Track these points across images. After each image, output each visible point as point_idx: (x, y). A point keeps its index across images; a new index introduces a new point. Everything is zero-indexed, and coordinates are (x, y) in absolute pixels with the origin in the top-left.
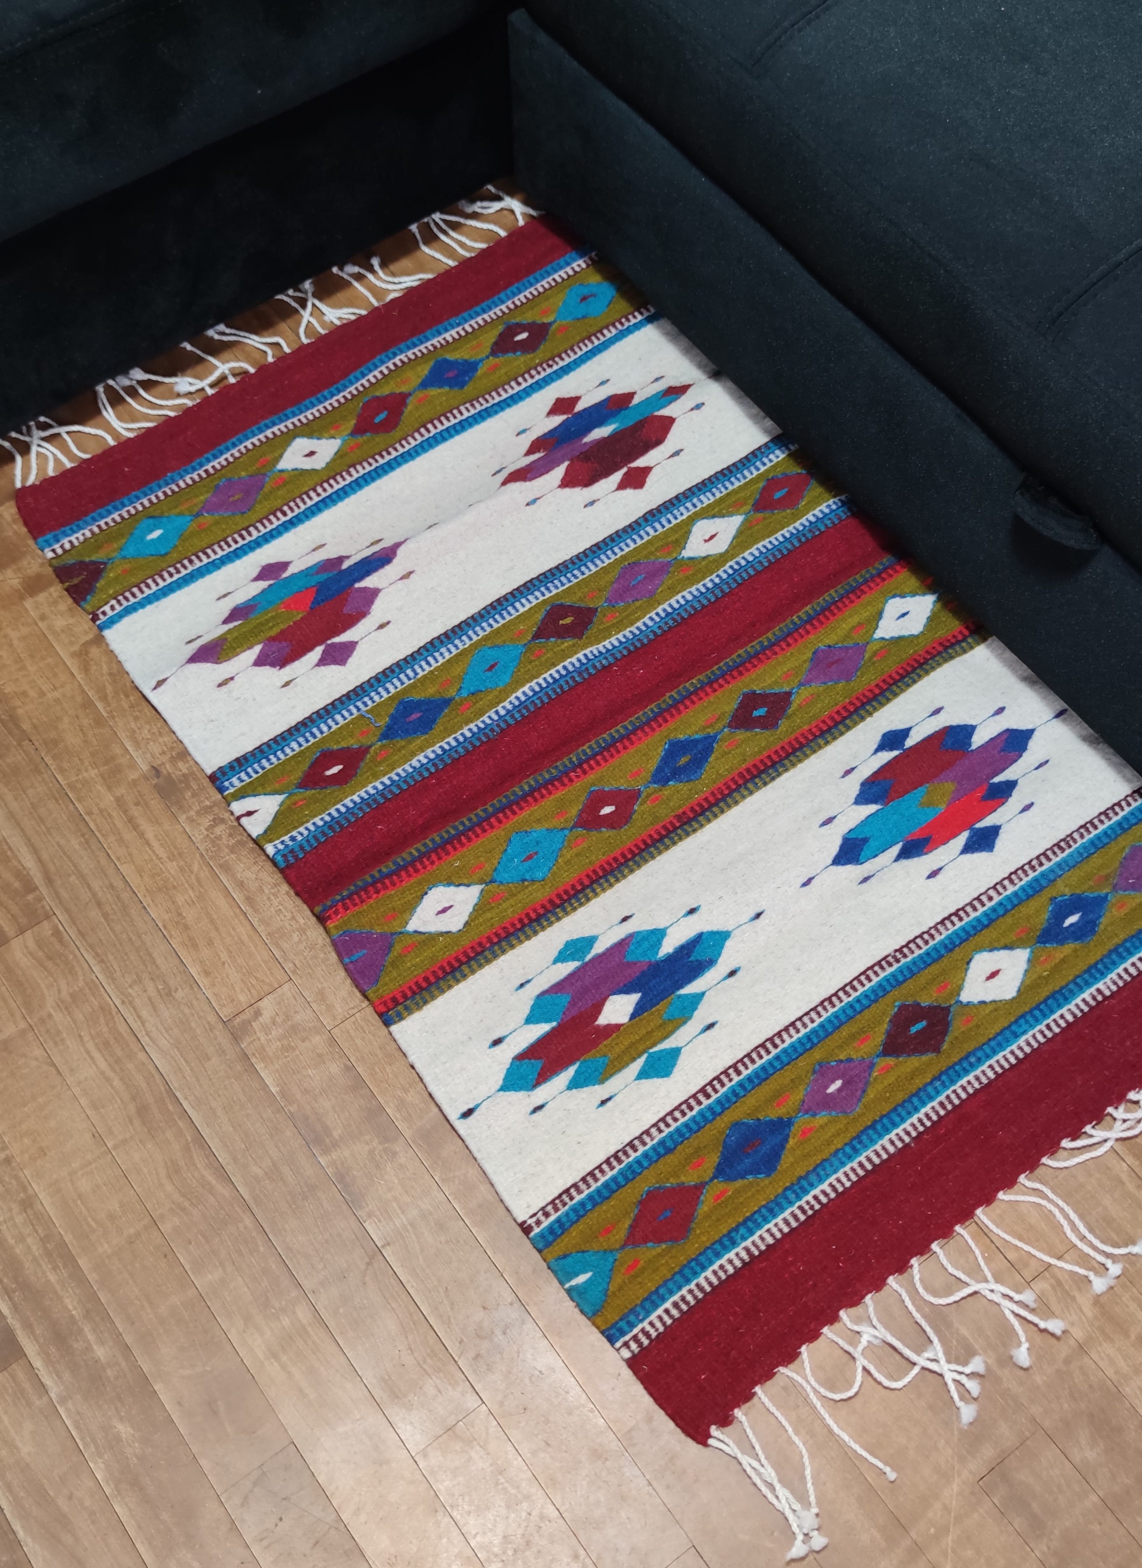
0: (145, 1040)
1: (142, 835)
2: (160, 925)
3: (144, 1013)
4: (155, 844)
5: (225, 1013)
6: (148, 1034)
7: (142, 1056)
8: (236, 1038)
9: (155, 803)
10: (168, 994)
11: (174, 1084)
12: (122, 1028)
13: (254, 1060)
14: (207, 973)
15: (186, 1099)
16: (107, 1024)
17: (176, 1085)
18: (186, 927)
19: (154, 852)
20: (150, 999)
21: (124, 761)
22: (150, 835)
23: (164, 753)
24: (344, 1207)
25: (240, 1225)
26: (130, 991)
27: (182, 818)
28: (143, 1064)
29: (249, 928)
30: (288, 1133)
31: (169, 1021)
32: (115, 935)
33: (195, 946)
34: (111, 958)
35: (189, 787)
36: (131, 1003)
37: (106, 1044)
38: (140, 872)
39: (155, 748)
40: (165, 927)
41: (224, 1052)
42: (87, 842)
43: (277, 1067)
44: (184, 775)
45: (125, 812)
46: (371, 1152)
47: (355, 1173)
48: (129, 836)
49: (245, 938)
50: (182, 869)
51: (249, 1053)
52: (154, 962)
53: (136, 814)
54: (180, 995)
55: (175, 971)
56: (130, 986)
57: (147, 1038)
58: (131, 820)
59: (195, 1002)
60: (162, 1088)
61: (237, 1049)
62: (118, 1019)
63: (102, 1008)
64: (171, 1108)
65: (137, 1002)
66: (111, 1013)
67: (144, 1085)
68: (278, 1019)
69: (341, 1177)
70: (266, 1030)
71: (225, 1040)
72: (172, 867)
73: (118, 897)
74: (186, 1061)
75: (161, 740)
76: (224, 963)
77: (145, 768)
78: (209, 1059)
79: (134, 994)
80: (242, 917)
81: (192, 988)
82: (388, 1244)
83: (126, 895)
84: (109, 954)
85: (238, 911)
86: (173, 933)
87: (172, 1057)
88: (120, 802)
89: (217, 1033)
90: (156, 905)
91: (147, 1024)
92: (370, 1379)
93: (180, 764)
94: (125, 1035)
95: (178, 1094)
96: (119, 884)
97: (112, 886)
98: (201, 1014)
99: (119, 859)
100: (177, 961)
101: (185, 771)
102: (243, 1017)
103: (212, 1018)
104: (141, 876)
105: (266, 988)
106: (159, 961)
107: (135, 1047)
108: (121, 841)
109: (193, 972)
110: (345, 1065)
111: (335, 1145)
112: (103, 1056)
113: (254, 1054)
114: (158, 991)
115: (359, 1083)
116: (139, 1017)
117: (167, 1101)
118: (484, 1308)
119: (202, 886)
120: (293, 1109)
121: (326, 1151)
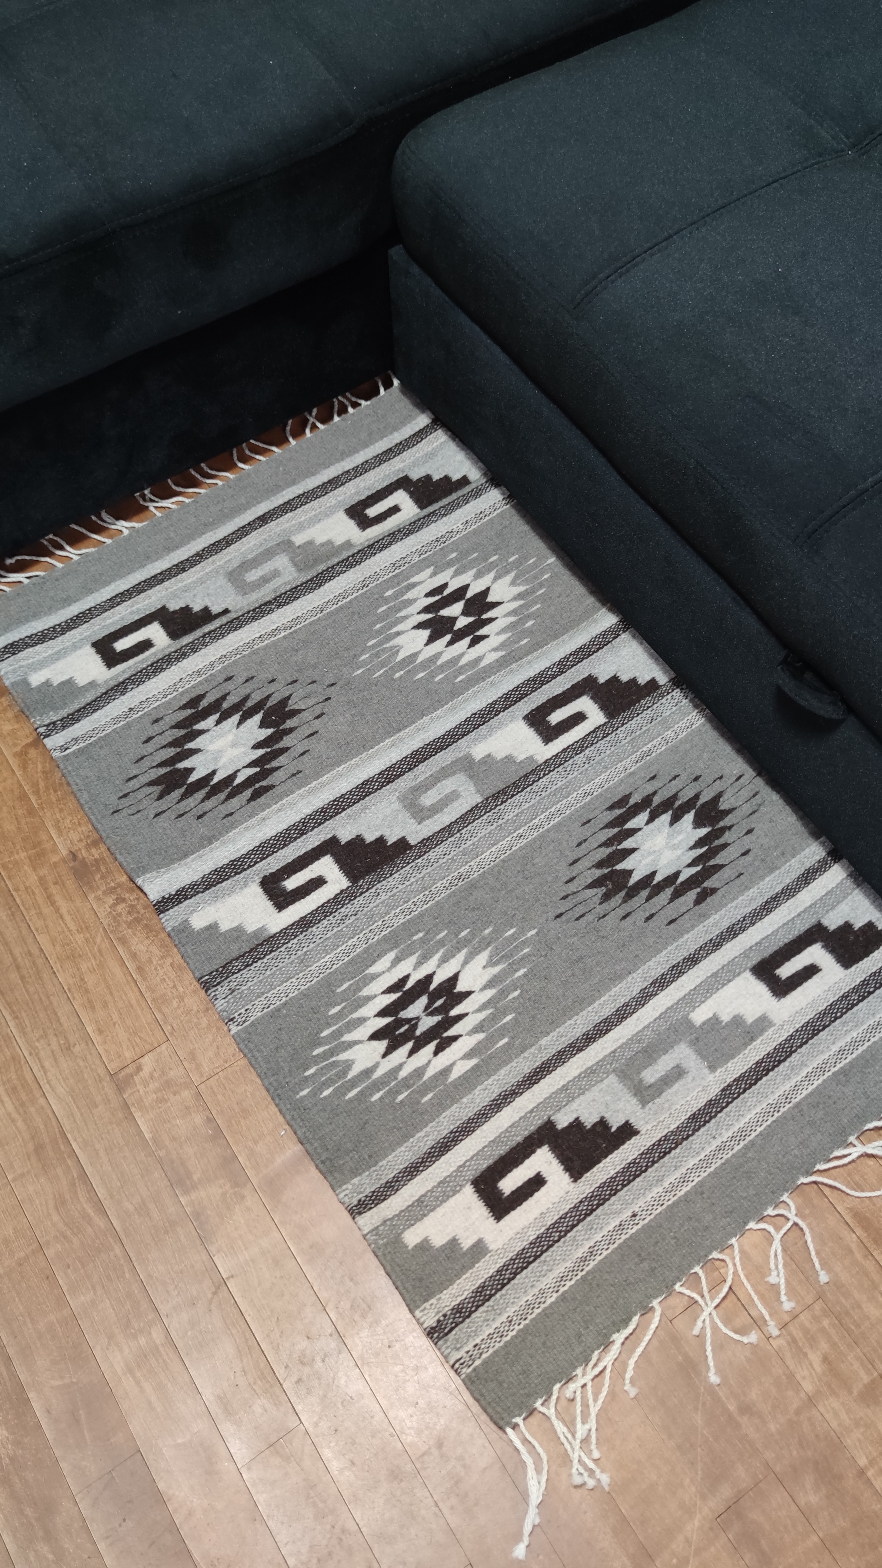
0: (46, 1087)
1: (57, 910)
2: (66, 988)
3: (47, 1064)
4: (67, 918)
5: (112, 1067)
6: (48, 1082)
7: (42, 1101)
8: (120, 1090)
9: (71, 883)
10: (67, 1048)
11: (67, 1127)
12: (28, 1077)
13: (133, 1109)
14: (100, 1032)
15: (75, 1140)
16: (16, 1072)
17: (68, 1128)
18: (87, 991)
19: (66, 924)
20: (53, 1052)
21: (48, 846)
22: (64, 911)
23: (81, 840)
24: (198, 1242)
25: (111, 1253)
26: (37, 1044)
27: (91, 897)
28: (42, 1108)
29: (138, 993)
30: (156, 1175)
31: (67, 1072)
32: (29, 995)
33: (93, 1008)
34: (24, 1014)
35: (98, 870)
36: (37, 1054)
37: (14, 1089)
38: (53, 942)
39: (74, 836)
40: (69, 990)
41: (109, 1101)
42: (13, 914)
43: (152, 1115)
44: (96, 860)
45: (46, 889)
46: (224, 1194)
47: (209, 1212)
48: (47, 910)
49: (134, 1002)
50: (87, 940)
51: (129, 1102)
52: (59, 1020)
53: (54, 892)
54: (77, 1049)
55: (75, 1029)
56: (38, 1040)
57: (47, 1086)
58: (49, 897)
59: (89, 1056)
60: (57, 1130)
61: (121, 1099)
62: (26, 1069)
63: (13, 1058)
64: (62, 1147)
65: (42, 1054)
66: (20, 1063)
67: (42, 1127)
68: (156, 1075)
69: (197, 1215)
70: (145, 1084)
71: (109, 1089)
72: (80, 938)
73: (34, 963)
74: (78, 1107)
75: (79, 829)
76: (115, 1024)
77: (64, 853)
78: (97, 1107)
79: (40, 1047)
80: (133, 984)
81: (87, 1044)
82: (232, 1276)
83: (40, 961)
84: (23, 1012)
85: (130, 978)
86: (76, 995)
87: (67, 1104)
88: (41, 879)
89: (105, 1084)
90: (64, 971)
91: (49, 1074)
92: (208, 1395)
93: (93, 851)
94: (30, 1082)
95: (69, 1136)
96: (35, 951)
97: (30, 954)
98: (93, 1067)
99: (37, 930)
100: (77, 1020)
101: (97, 856)
102: (127, 1071)
103: (101, 1071)
104: (54, 945)
105: (148, 1047)
106: (63, 1019)
107: (37, 1093)
108: (40, 914)
109: (89, 1029)
110: (208, 1117)
111: (194, 1187)
112: (11, 1099)
113: (133, 1104)
114: (60, 1045)
115: (218, 1132)
116: (43, 1067)
117: (60, 1141)
118: (308, 1338)
119: (101, 955)
120: (162, 1153)
121: (186, 1192)
